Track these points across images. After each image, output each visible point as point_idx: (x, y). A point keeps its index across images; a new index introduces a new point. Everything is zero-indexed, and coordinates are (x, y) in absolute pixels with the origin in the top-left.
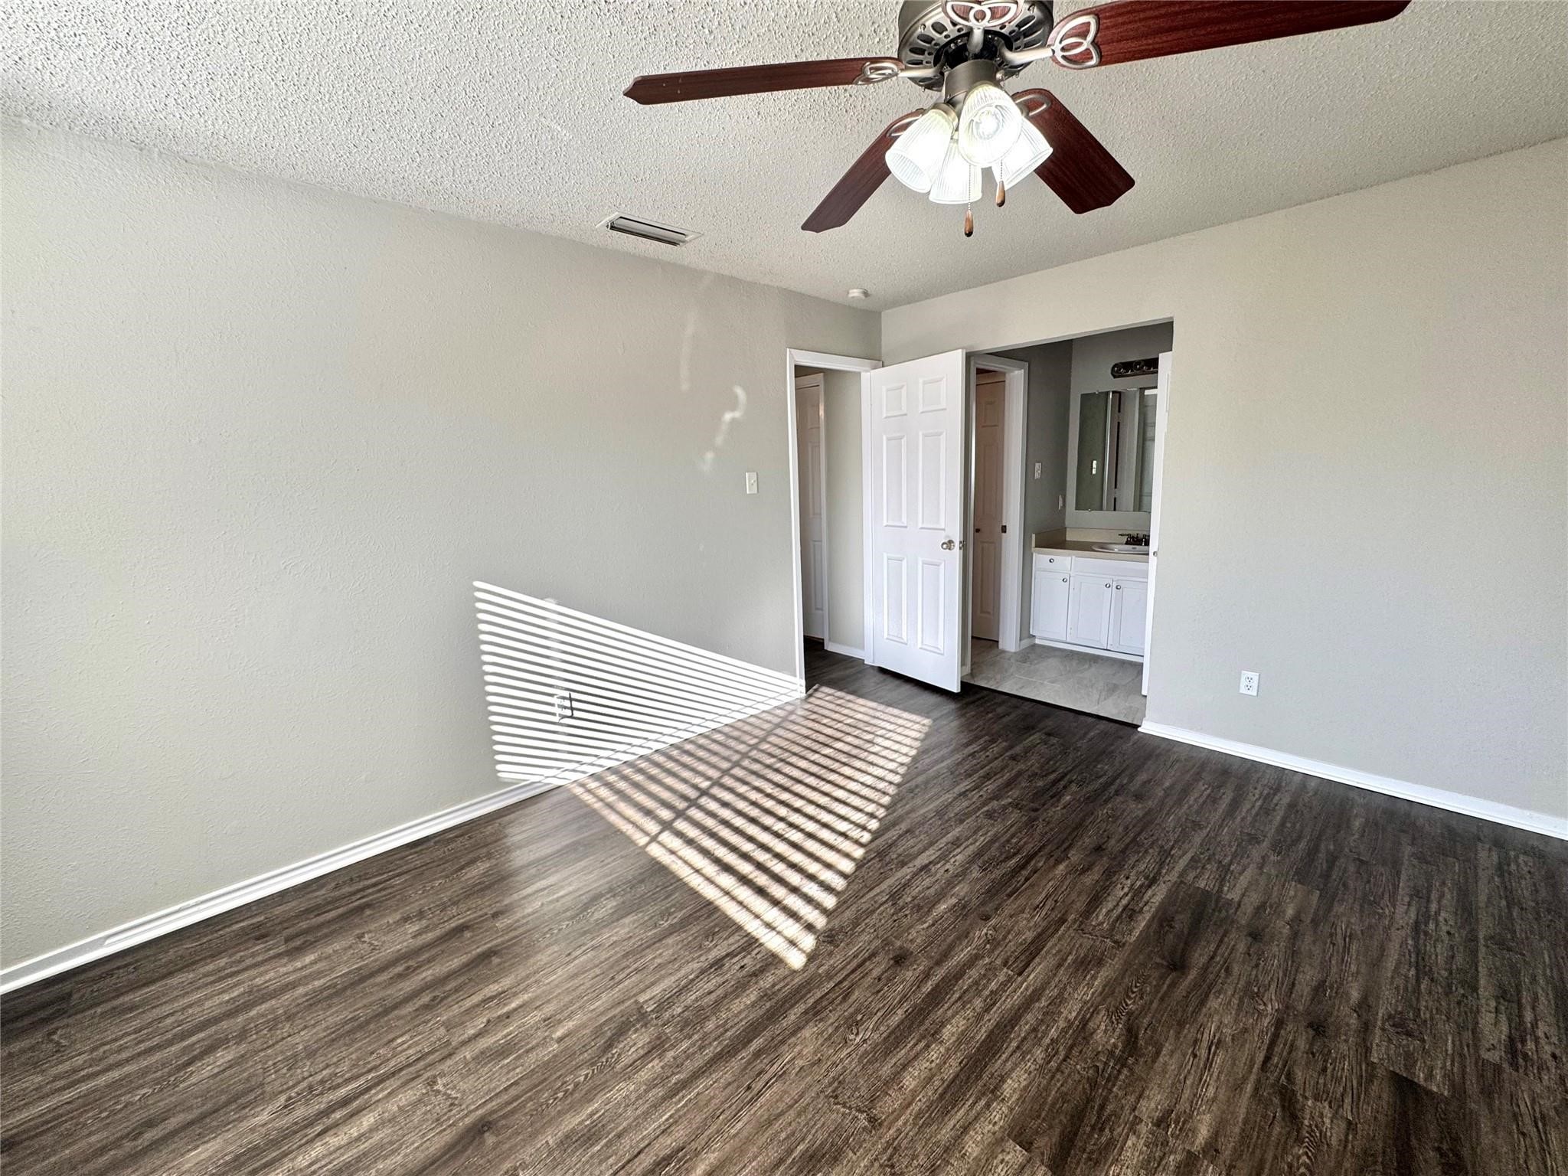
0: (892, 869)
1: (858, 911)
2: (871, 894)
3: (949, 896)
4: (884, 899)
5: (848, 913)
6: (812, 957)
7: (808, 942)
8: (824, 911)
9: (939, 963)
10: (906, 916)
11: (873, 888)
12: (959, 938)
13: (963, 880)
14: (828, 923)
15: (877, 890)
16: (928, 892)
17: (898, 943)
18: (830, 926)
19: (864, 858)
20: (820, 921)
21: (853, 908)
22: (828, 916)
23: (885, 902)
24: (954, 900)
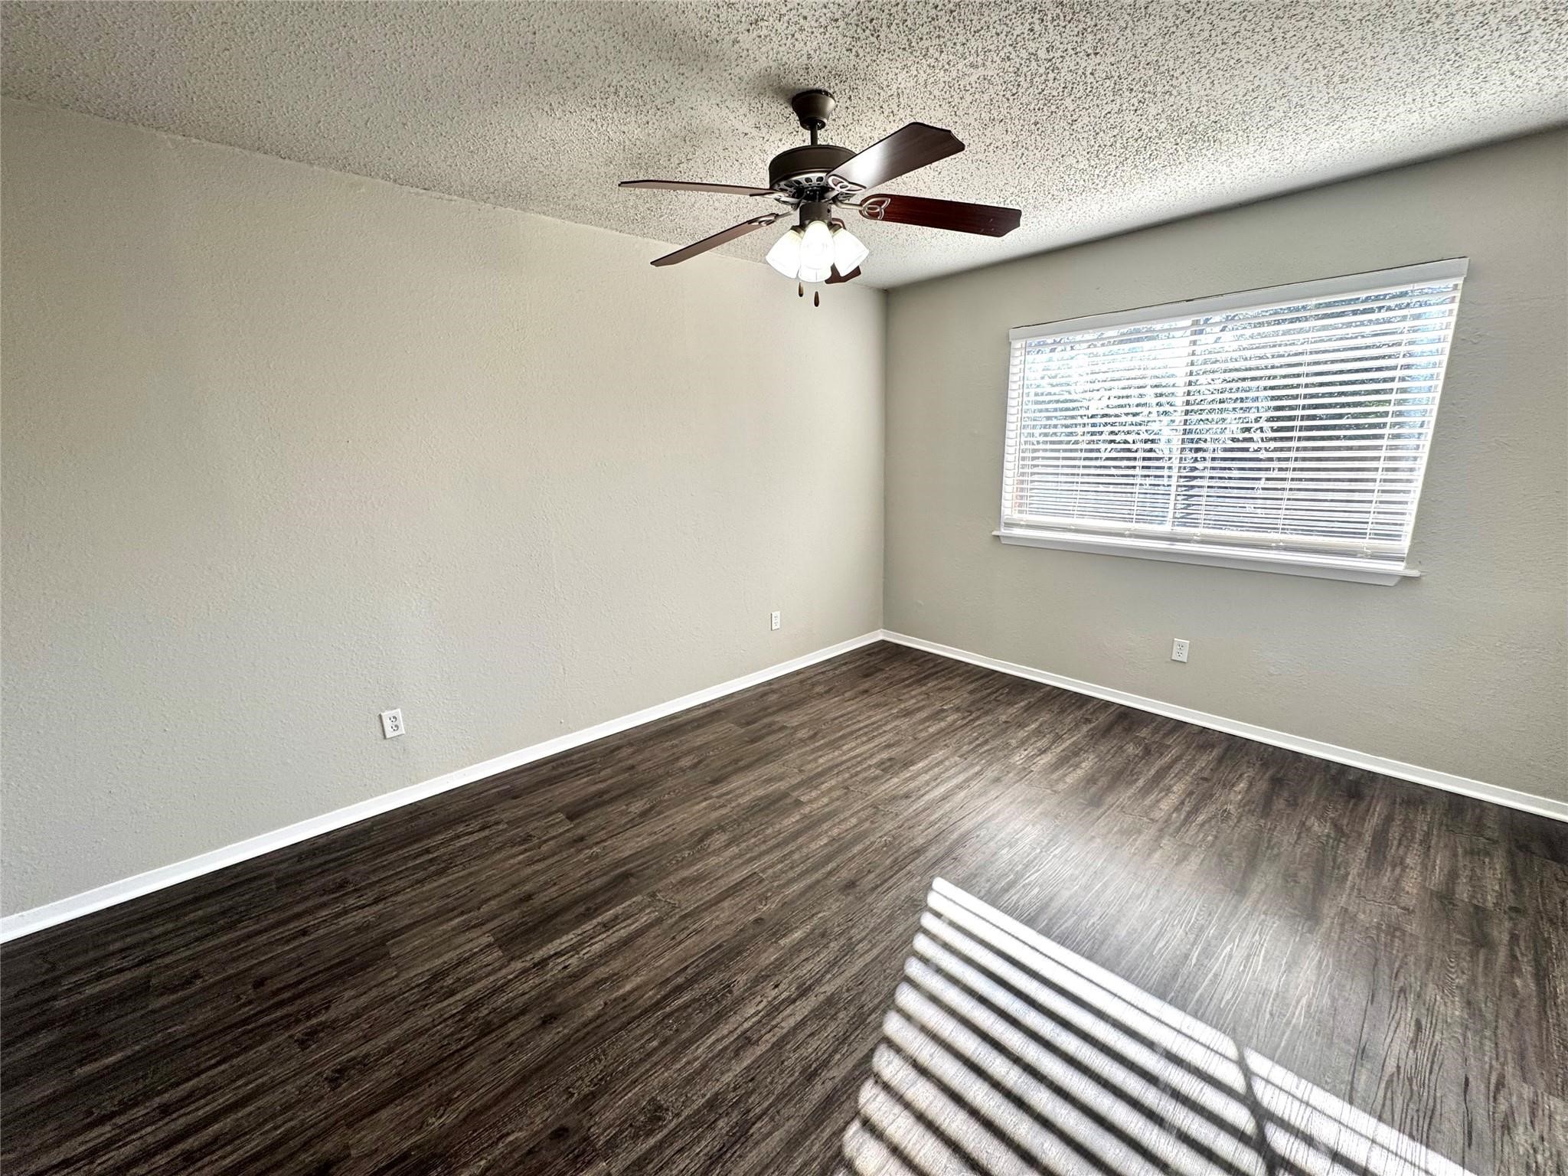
0: (848, 990)
1: (890, 931)
2: (875, 952)
3: (786, 950)
4: (861, 945)
5: (901, 929)
6: (929, 887)
7: (933, 900)
8: (926, 932)
9: (818, 882)
10: (839, 925)
11: (872, 961)
12: (793, 902)
13: (762, 971)
14: (919, 919)
15: (868, 958)
16: (809, 953)
17: (850, 898)
18: (917, 916)
19: (885, 1012)
20: (928, 921)
21: (894, 935)
22: (921, 927)
23: (860, 941)
24: (782, 942)
